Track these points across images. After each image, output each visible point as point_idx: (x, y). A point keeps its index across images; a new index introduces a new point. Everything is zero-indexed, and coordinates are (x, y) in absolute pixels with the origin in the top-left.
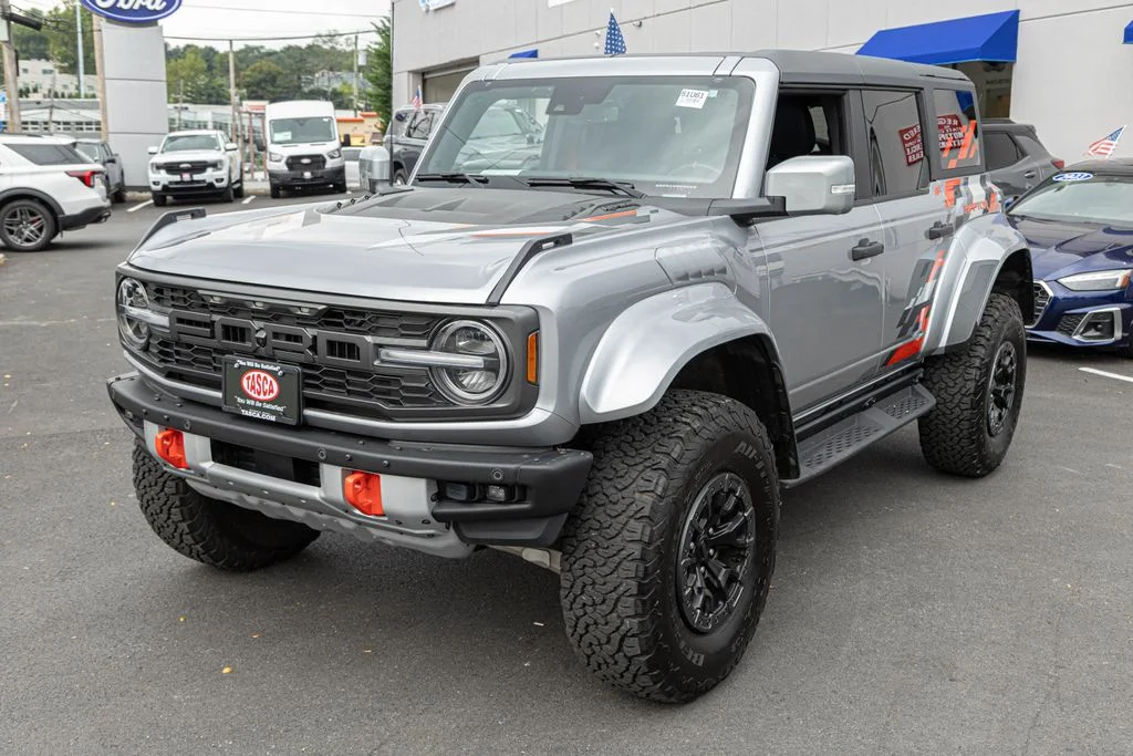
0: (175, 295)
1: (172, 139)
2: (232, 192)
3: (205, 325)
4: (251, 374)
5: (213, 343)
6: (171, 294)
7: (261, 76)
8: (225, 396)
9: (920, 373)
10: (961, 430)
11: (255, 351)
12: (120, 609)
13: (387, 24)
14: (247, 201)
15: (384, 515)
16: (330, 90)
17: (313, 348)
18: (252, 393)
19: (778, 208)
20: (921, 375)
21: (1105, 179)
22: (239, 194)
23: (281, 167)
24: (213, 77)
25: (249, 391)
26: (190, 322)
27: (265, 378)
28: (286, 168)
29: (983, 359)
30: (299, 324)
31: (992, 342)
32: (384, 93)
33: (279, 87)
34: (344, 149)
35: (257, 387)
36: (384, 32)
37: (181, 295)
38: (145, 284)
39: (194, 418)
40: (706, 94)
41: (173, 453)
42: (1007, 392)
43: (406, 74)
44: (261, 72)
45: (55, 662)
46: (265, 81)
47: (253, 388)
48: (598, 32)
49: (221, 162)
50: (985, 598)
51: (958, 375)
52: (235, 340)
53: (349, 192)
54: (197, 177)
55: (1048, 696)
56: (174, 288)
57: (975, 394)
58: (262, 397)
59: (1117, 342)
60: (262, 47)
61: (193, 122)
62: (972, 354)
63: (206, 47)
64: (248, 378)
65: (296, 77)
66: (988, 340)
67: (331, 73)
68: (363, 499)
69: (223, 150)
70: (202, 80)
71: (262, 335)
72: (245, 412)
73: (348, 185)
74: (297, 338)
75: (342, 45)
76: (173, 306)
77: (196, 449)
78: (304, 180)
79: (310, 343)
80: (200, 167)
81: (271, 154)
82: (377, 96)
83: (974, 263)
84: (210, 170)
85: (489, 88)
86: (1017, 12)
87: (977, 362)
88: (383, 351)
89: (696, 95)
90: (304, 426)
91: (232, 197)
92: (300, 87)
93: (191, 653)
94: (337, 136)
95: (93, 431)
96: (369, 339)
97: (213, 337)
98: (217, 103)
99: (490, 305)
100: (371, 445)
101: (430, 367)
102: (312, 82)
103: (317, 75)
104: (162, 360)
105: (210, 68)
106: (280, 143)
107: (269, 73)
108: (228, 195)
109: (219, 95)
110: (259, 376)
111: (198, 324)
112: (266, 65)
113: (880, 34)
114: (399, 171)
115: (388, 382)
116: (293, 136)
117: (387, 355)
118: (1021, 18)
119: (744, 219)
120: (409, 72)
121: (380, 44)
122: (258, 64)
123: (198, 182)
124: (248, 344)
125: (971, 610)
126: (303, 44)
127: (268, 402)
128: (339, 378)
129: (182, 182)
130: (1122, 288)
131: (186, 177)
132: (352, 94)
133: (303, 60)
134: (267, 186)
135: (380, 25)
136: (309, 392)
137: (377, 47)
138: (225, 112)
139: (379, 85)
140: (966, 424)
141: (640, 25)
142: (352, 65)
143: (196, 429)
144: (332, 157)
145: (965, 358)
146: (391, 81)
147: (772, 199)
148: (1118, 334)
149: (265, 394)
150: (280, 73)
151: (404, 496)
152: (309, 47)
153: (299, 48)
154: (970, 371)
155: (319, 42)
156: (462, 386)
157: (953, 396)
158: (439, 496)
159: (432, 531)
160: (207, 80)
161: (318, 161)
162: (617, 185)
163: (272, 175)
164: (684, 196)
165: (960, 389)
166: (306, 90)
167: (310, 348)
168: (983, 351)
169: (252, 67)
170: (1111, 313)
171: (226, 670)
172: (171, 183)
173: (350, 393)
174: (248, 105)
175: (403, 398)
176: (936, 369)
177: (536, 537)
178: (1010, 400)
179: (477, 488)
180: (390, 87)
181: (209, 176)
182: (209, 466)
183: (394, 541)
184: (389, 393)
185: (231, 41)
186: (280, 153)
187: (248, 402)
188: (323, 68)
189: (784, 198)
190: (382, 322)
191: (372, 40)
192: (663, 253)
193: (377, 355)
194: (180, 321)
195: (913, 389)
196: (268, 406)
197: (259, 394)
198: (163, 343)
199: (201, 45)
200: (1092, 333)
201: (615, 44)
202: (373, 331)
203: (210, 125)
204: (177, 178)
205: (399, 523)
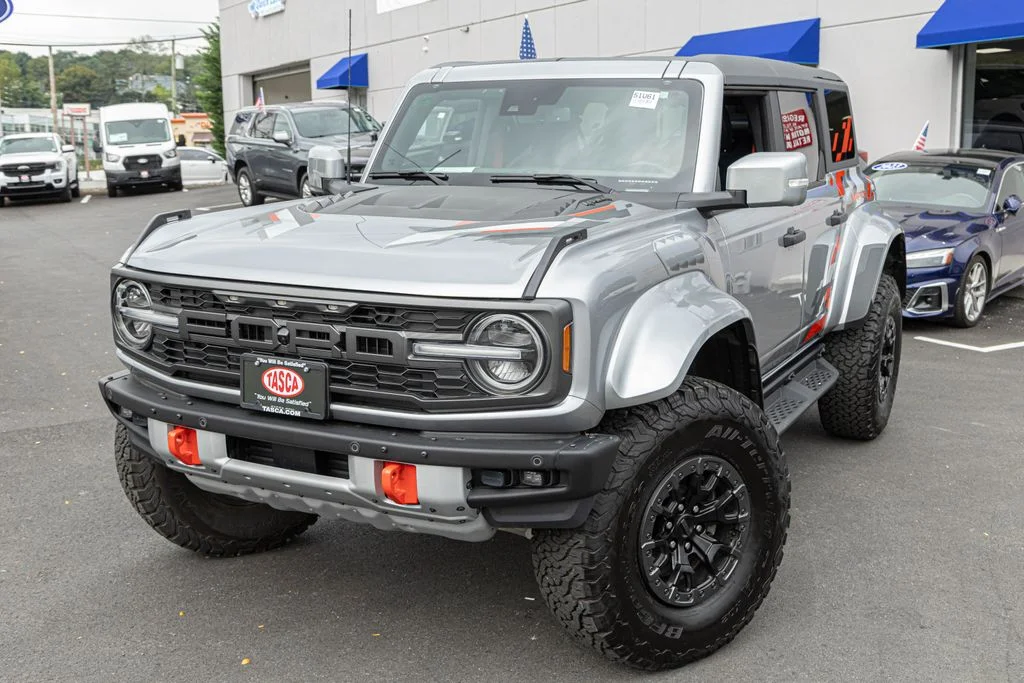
0: (185, 295)
1: (9, 142)
2: (70, 192)
3: (220, 324)
4: (273, 371)
5: (230, 342)
6: (181, 295)
7: (76, 80)
8: (243, 393)
9: (823, 348)
10: (859, 398)
11: (276, 349)
12: (115, 606)
13: (215, 30)
14: (85, 200)
15: (418, 503)
16: (144, 92)
17: (342, 344)
18: (274, 390)
19: (740, 202)
20: (824, 350)
21: (917, 169)
22: (76, 194)
23: (119, 167)
24: (26, 82)
25: (270, 388)
26: (201, 322)
27: (288, 375)
28: (123, 168)
29: (876, 333)
30: (325, 322)
31: (882, 317)
32: (214, 95)
33: (93, 90)
34: (179, 148)
35: (279, 383)
36: (212, 37)
37: (191, 295)
38: (148, 284)
39: (210, 416)
40: (657, 95)
41: (184, 450)
42: (889, 361)
43: (237, 77)
44: (75, 76)
45: (70, 663)
46: (80, 85)
47: (275, 384)
48: (427, 37)
49: (58, 163)
50: (919, 550)
51: (855, 348)
52: (252, 338)
53: (185, 190)
54: (35, 178)
55: (1009, 637)
56: (183, 289)
57: (870, 365)
58: (285, 393)
59: (944, 313)
60: (75, 52)
61: (10, 125)
62: (866, 328)
63: (20, 54)
64: (269, 375)
65: (110, 81)
66: (879, 315)
67: (145, 77)
68: (399, 491)
69: (60, 152)
70: (16, 85)
71: (284, 333)
72: (266, 409)
73: (184, 183)
74: (325, 335)
75: (155, 50)
76: (183, 306)
77: (210, 446)
78: (141, 179)
79: (338, 340)
80: (39, 168)
81: (107, 154)
82: (207, 98)
83: (865, 247)
84: (48, 172)
85: (437, 90)
86: (818, 20)
87: (871, 336)
88: (417, 346)
89: (648, 96)
90: (331, 420)
91: (71, 197)
92: (115, 90)
93: (203, 647)
94: (172, 136)
95: (19, 431)
96: (404, 334)
97: (228, 335)
98: (33, 106)
99: (526, 299)
100: (403, 436)
101: (465, 360)
102: (126, 85)
103: (131, 78)
104: (169, 360)
105: (24, 73)
106: (116, 144)
107: (84, 77)
108: (64, 195)
109: (34, 99)
110: (281, 373)
111: (210, 323)
112: (81, 70)
113: (695, 39)
114: (242, 169)
115: (420, 376)
116: (129, 138)
117: (420, 349)
118: (822, 25)
119: (707, 211)
120: (240, 75)
121: (208, 49)
122: (72, 69)
123: (37, 183)
124: (268, 342)
125: (912, 561)
126: (116, 49)
127: (292, 398)
128: (368, 373)
129: (21, 183)
130: (947, 265)
131: (25, 178)
132: (170, 96)
133: (116, 65)
134: (104, 186)
135: (208, 31)
136: (335, 387)
137: (206, 51)
138: (43, 115)
139: (208, 88)
140: (862, 393)
141: (467, 31)
142: (169, 68)
143: (212, 427)
144: (168, 157)
145: (860, 332)
146: (221, 83)
147: (734, 193)
148: (945, 306)
149: (288, 390)
150: (95, 77)
151: (440, 484)
152: (123, 53)
153: (111, 53)
154: (865, 344)
155: (133, 48)
156: (495, 377)
157: (851, 367)
158: (474, 482)
159: (464, 518)
160: (21, 84)
161: (154, 160)
162: (583, 181)
163: (109, 175)
164: (647, 191)
165: (858, 361)
166: (121, 93)
167: (338, 345)
168: (876, 326)
169: (66, 71)
170: (939, 288)
171: (245, 662)
172: (9, 184)
173: (380, 387)
174: (68, 107)
175: (438, 390)
176: (834, 343)
177: (569, 517)
178: (891, 367)
179: (513, 474)
180: (220, 89)
181: (47, 177)
182: (225, 462)
183: (415, 527)
184: (420, 385)
185: (50, 47)
186: (116, 155)
187: (270, 398)
188: (137, 72)
189: (745, 192)
190: (415, 318)
191: (198, 47)
192: (660, 246)
193: (411, 350)
194: (191, 320)
195: (818, 363)
196: (291, 402)
197: (282, 390)
198: (170, 343)
199: (14, 50)
200: (923, 305)
201: (528, 51)
202: (407, 327)
203: (27, 128)
204: (15, 179)
205: (433, 511)
